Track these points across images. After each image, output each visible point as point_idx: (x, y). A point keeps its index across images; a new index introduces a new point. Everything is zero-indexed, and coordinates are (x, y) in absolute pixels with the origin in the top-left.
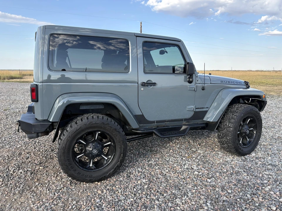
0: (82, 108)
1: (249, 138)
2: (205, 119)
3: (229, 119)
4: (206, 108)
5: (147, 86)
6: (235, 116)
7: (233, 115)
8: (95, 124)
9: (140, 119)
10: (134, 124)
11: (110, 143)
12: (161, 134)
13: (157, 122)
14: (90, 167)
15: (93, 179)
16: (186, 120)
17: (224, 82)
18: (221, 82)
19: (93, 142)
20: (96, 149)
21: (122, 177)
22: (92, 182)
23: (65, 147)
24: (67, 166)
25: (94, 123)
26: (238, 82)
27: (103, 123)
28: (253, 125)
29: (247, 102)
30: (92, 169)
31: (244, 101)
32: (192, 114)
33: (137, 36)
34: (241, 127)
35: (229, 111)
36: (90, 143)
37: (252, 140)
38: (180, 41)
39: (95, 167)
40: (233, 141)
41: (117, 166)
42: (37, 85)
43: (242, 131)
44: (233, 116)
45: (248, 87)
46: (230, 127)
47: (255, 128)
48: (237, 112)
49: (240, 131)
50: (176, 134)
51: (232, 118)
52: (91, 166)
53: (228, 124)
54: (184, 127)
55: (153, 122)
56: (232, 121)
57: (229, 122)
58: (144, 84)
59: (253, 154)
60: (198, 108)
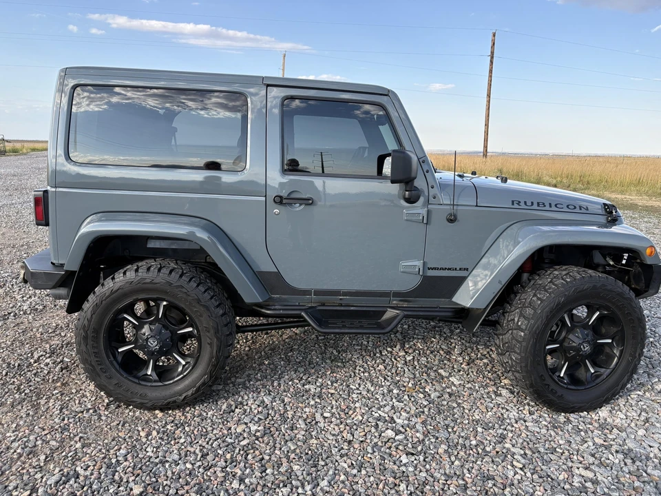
0: (152, 244)
1: (594, 364)
2: (454, 299)
3: (524, 307)
4: (460, 269)
5: (290, 204)
6: (539, 299)
7: (535, 295)
8: (151, 283)
9: (271, 282)
10: (250, 293)
11: (191, 329)
12: (320, 325)
13: (317, 293)
14: (147, 375)
15: (147, 403)
16: (397, 294)
17: (522, 204)
18: (513, 204)
19: (151, 323)
20: (157, 339)
21: (210, 412)
23: (89, 325)
24: (93, 366)
25: (149, 281)
26: (584, 204)
27: (170, 284)
28: (613, 330)
29: (612, 263)
30: (150, 381)
31: (605, 258)
33: (268, 85)
34: (564, 334)
35: (532, 282)
36: (146, 323)
37: (605, 372)
38: (387, 93)
39: (157, 378)
40: (526, 366)
41: (203, 384)
42: (46, 192)
43: (566, 344)
44: (535, 299)
45: (614, 221)
46: (519, 328)
47: (620, 339)
48: (546, 291)
49: (561, 343)
50: (361, 327)
51: (530, 303)
52: (149, 373)
53: (516, 319)
54: (390, 313)
55: (306, 292)
56: (529, 311)
57: (521, 315)
58: (280, 201)
59: (604, 412)
60: (435, 269)
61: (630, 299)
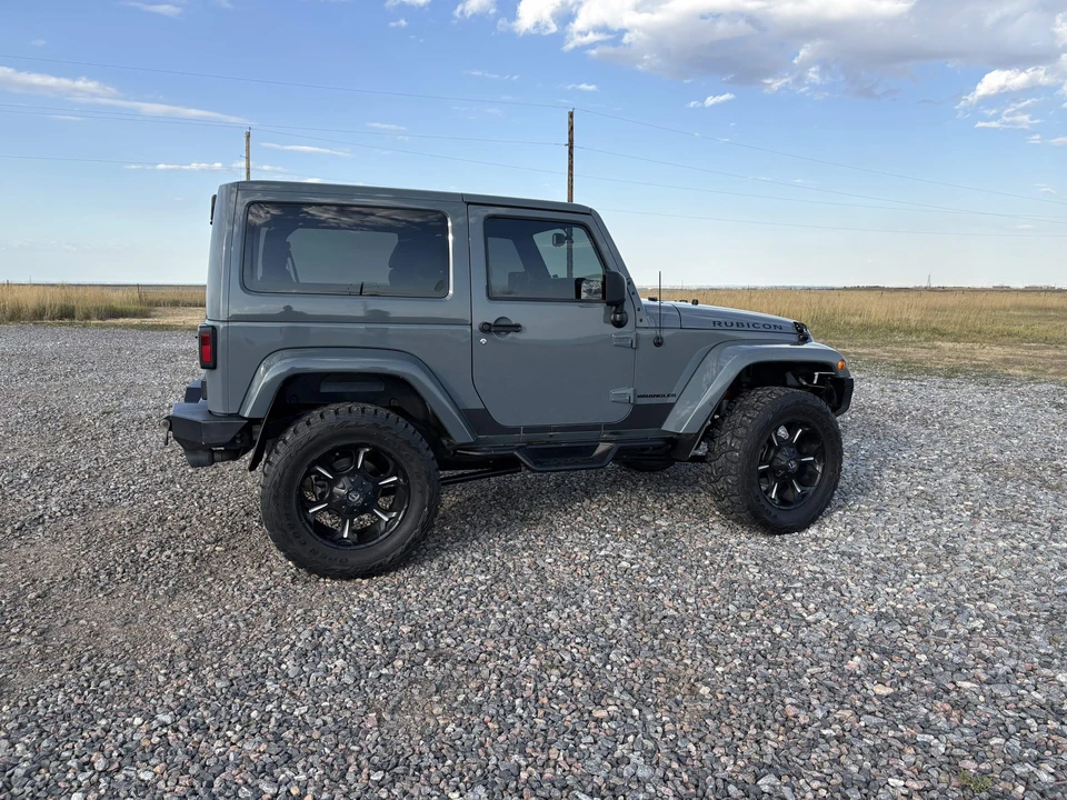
0: (326, 389)
1: (801, 484)
2: (666, 427)
3: (735, 428)
4: (668, 396)
5: (497, 332)
6: (749, 418)
7: (744, 415)
8: (356, 426)
9: (479, 420)
10: (460, 433)
11: (395, 479)
12: (536, 463)
13: (528, 430)
14: (343, 538)
15: (349, 570)
16: (608, 426)
17: (723, 324)
18: (714, 325)
19: (348, 475)
20: (360, 492)
21: (428, 571)
22: (349, 577)
23: (281, 481)
24: (284, 531)
25: (353, 423)
26: (778, 324)
27: (376, 425)
28: (814, 447)
29: (805, 383)
30: (349, 545)
31: (797, 379)
32: (625, 412)
33: (469, 204)
34: (772, 452)
35: (738, 404)
36: (343, 475)
37: (810, 490)
38: (589, 213)
39: (355, 540)
40: (743, 487)
41: (414, 540)
42: (214, 328)
43: (775, 464)
44: (745, 418)
45: (805, 339)
46: (733, 450)
47: (820, 455)
48: (755, 409)
49: (770, 464)
50: (577, 463)
51: (741, 424)
52: (345, 536)
53: (728, 442)
54: (602, 447)
55: (516, 430)
56: (741, 431)
57: (733, 436)
58: (487, 329)
59: (813, 531)
60: (644, 396)
61: (827, 413)
